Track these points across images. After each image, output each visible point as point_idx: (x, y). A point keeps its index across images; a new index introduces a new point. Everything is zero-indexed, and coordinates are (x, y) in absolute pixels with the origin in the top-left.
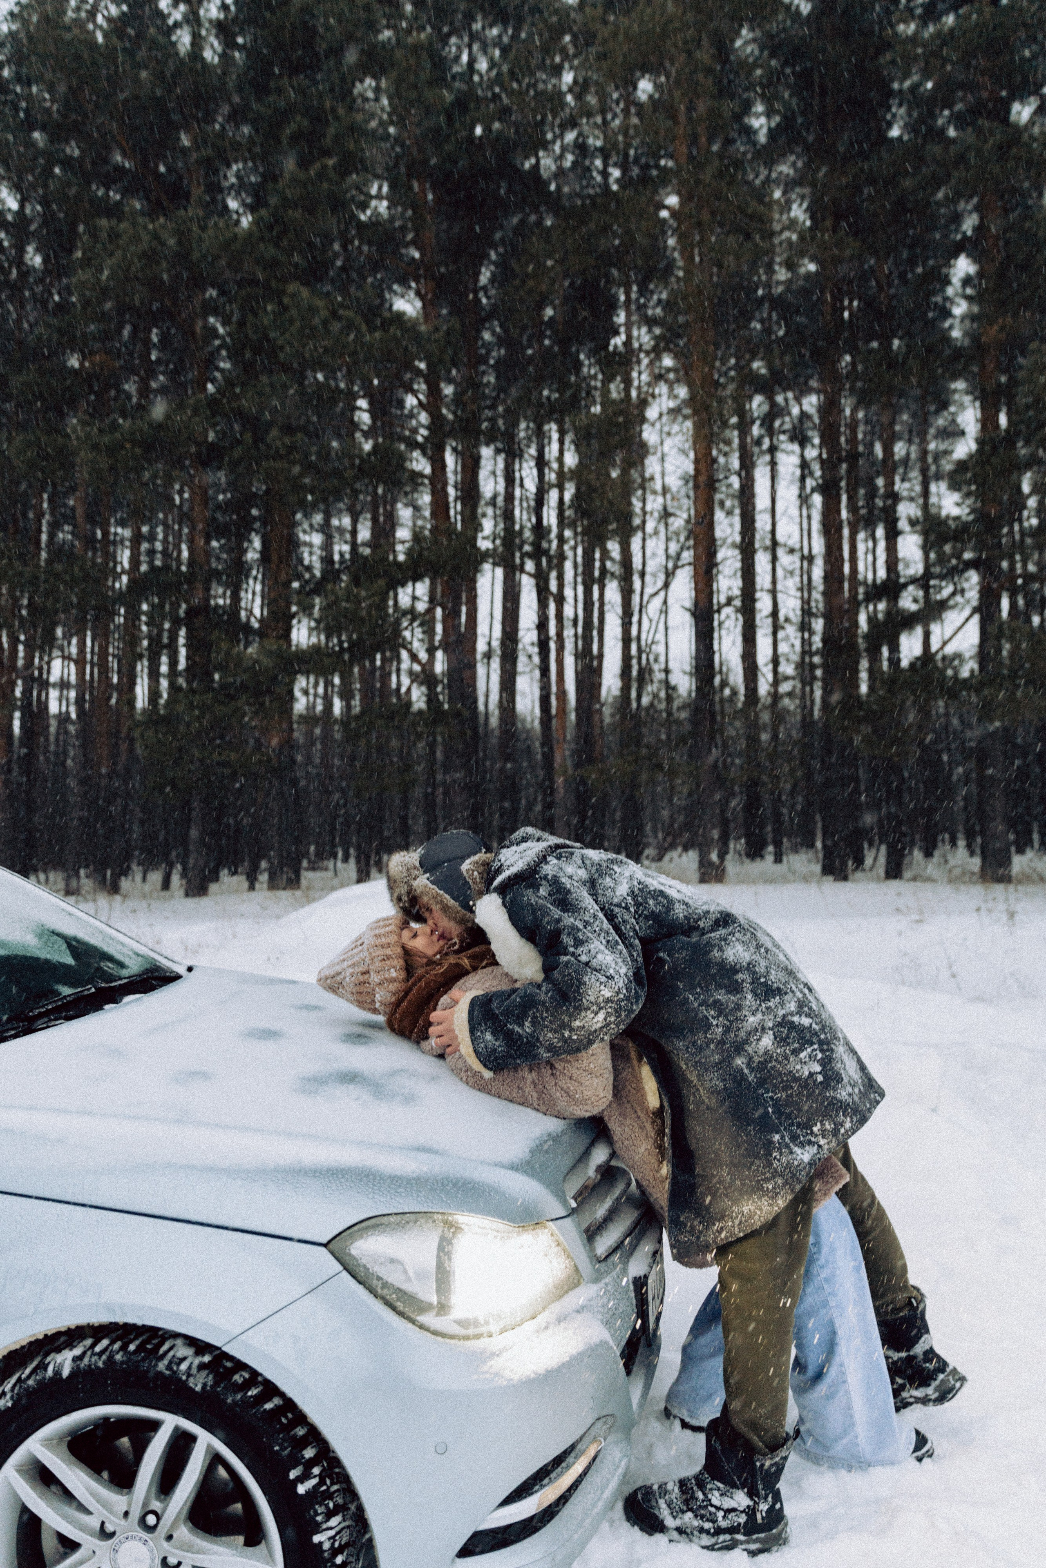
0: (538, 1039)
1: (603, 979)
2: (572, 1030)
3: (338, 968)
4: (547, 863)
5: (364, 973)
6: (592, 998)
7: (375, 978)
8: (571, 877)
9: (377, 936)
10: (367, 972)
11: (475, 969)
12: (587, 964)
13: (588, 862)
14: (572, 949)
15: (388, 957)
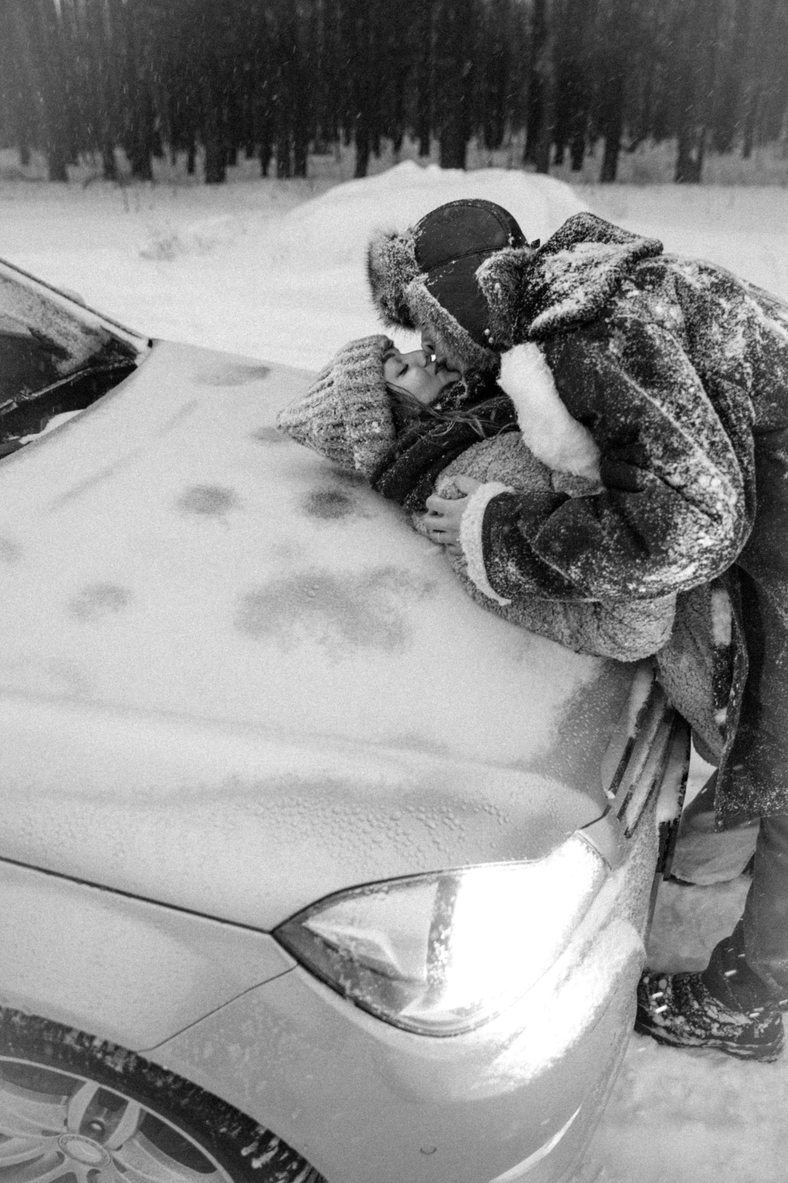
0: (587, 589)
1: (705, 519)
2: (640, 582)
3: (301, 417)
4: (623, 294)
5: (335, 426)
6: (683, 549)
7: (352, 434)
8: (661, 324)
9: (351, 374)
10: (341, 425)
11: (490, 433)
12: (679, 489)
13: (684, 293)
14: (658, 463)
15: (369, 406)
